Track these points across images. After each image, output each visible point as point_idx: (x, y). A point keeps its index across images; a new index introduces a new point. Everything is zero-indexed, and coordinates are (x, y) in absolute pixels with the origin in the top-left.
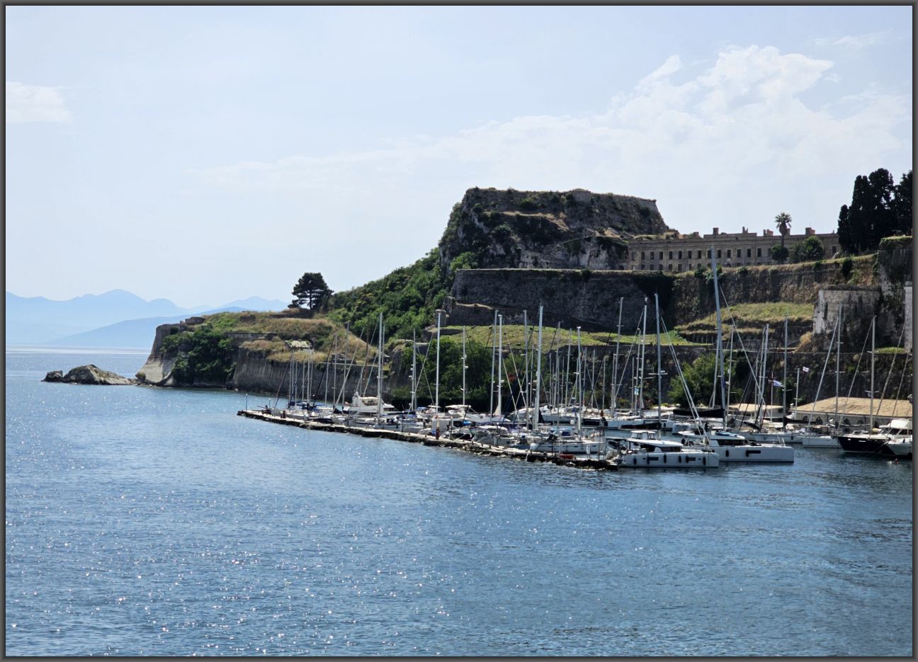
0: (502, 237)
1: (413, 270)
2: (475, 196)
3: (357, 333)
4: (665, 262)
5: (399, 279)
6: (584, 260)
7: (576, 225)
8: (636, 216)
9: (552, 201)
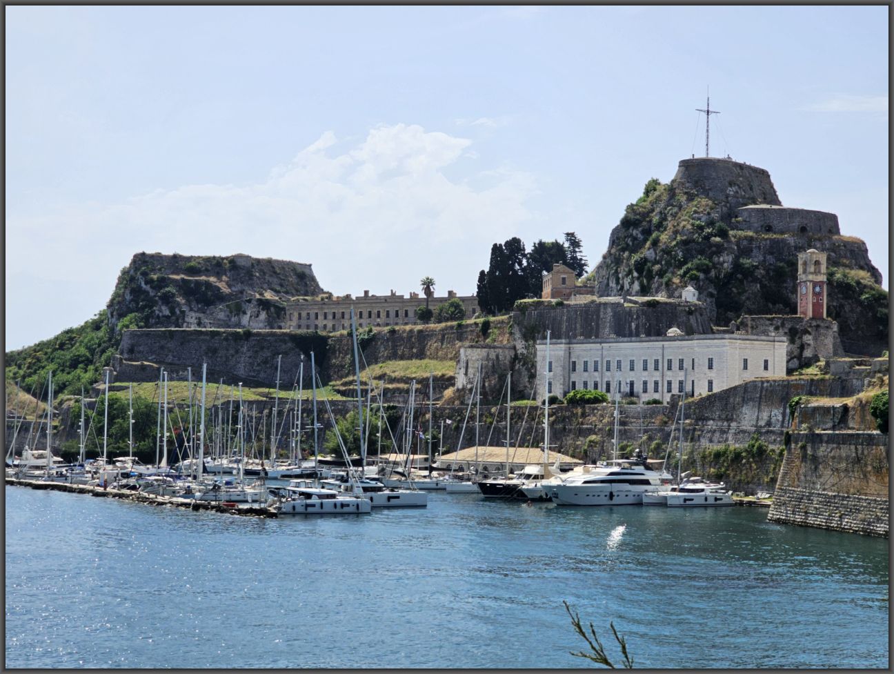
0: (167, 299)
1: (82, 330)
2: (142, 261)
3: (28, 389)
4: (321, 322)
5: (68, 339)
6: (245, 320)
7: (238, 287)
8: (293, 279)
9: (215, 265)
